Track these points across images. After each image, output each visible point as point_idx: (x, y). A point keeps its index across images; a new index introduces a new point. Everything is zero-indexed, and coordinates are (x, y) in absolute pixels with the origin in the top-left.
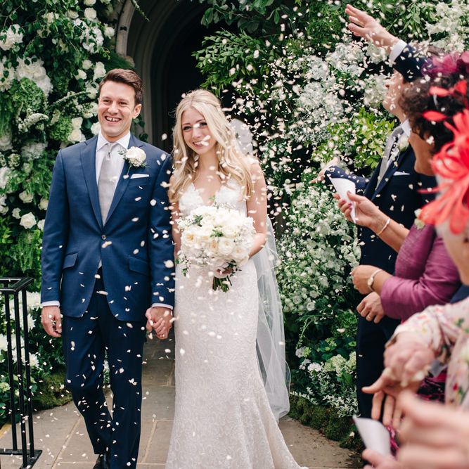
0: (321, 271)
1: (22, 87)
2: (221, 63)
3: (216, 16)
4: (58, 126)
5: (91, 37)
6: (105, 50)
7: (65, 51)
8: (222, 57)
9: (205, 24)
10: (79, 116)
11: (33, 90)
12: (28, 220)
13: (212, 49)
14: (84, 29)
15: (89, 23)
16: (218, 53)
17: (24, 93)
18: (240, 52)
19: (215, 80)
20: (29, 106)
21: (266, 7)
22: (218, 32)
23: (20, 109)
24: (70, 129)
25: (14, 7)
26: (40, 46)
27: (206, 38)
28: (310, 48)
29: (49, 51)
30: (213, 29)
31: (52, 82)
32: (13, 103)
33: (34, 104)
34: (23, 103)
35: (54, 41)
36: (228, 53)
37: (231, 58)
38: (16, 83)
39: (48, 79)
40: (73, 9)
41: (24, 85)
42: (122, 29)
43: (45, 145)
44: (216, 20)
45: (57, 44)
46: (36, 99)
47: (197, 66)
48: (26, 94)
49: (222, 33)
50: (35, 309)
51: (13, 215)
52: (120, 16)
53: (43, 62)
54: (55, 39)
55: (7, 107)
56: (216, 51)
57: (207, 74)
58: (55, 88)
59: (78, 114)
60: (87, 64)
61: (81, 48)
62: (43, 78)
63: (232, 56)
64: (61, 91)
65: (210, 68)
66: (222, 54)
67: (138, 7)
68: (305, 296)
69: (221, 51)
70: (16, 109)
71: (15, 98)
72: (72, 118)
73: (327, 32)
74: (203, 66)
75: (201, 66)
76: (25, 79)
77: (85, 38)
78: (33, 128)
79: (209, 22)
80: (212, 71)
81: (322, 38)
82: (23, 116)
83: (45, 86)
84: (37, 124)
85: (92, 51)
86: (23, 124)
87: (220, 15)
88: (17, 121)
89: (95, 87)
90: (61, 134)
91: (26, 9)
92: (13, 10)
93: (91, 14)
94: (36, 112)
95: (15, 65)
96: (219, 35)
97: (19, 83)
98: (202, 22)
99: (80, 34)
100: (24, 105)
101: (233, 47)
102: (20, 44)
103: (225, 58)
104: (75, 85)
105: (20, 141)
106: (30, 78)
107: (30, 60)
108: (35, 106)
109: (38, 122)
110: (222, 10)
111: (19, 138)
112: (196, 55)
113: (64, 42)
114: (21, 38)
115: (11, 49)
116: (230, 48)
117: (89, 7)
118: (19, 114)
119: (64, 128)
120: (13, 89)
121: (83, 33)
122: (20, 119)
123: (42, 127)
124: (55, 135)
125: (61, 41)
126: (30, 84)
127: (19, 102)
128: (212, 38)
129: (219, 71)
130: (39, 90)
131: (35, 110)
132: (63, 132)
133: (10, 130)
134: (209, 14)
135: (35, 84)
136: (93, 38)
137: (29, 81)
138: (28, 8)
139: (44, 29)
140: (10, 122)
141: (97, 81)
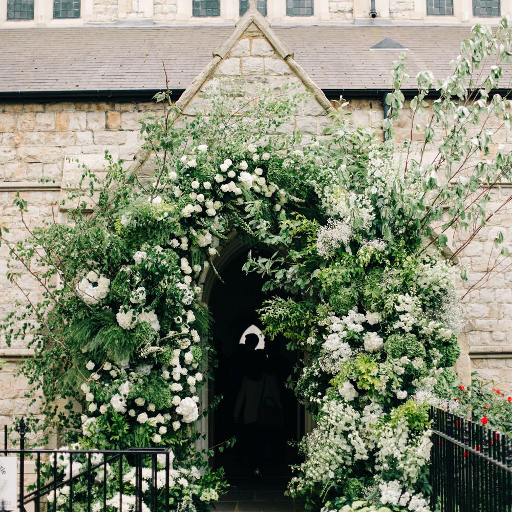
0: (338, 453)
2: (275, 318)
3: (272, 286)
4: (165, 354)
8: (276, 314)
11: (149, 330)
12: (143, 417)
13: (269, 309)
16: (274, 312)
17: (144, 331)
18: (287, 311)
19: (271, 329)
21: (305, 285)
22: (274, 298)
23: (141, 343)
24: (172, 356)
27: (266, 302)
28: (333, 312)
30: (269, 295)
31: (160, 324)
32: (137, 338)
36: (280, 312)
37: (282, 315)
39: (158, 322)
41: (144, 326)
43: (152, 367)
44: (272, 288)
46: (151, 336)
47: (260, 318)
49: (276, 298)
51: (130, 414)
53: (155, 311)
54: (168, 299)
55: (133, 341)
56: (272, 310)
58: (161, 328)
59: (177, 347)
60: (183, 311)
61: (181, 302)
62: (155, 322)
64: (166, 330)
65: (268, 321)
67: (217, 273)
68: (327, 469)
71: (138, 335)
72: (174, 349)
74: (264, 319)
76: (145, 322)
78: (150, 356)
79: (267, 290)
80: (269, 323)
82: (143, 346)
83: (156, 326)
84: (152, 353)
85: (187, 303)
86: (144, 353)
87: (274, 286)
89: (187, 327)
90: (166, 359)
91: (151, 279)
93: (188, 279)
94: (153, 346)
95: (140, 312)
97: (141, 325)
98: (263, 290)
101: (283, 308)
103: (278, 315)
104: (176, 327)
105: (137, 363)
106: (148, 321)
107: (148, 309)
110: (276, 283)
112: (259, 311)
114: (145, 297)
115: (139, 304)
116: (281, 309)
117: (187, 275)
118: (141, 346)
119: (168, 356)
120: (136, 329)
122: (142, 350)
123: (155, 355)
124: (161, 360)
126: (148, 326)
128: (270, 302)
129: (274, 323)
130: (153, 330)
134: (267, 285)
135: (151, 326)
137: (147, 324)
140: (134, 351)
141: (189, 324)
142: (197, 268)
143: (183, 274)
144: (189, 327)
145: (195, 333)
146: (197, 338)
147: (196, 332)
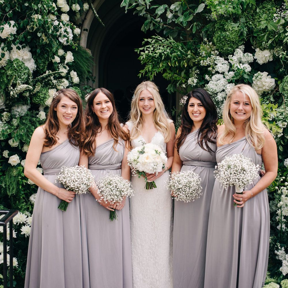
1: (15, 65)
2: (155, 57)
3: (152, 25)
4: (39, 94)
5: (65, 34)
6: (75, 43)
7: (46, 42)
8: (156, 53)
9: (144, 31)
10: (54, 88)
11: (22, 68)
12: (14, 160)
13: (149, 48)
14: (61, 28)
15: (64, 23)
16: (154, 50)
17: (15, 69)
18: (168, 50)
19: (150, 68)
20: (19, 79)
21: (187, 22)
22: (153, 37)
23: (12, 81)
24: (48, 97)
25: (11, 8)
26: (29, 37)
27: (146, 40)
28: (216, 51)
29: (35, 41)
30: (150, 34)
31: (36, 63)
32: (7, 76)
33: (22, 78)
34: (14, 77)
35: (39, 35)
36: (160, 51)
37: (163, 54)
38: (10, 62)
39: (33, 61)
40: (53, 14)
41: (16, 64)
42: (84, 30)
43: (29, 107)
44: (152, 28)
45: (41, 37)
46: (24, 74)
47: (139, 58)
48: (17, 70)
49: (156, 37)
50: (17, 223)
51: (4, 155)
52: (83, 21)
53: (30, 49)
54: (40, 33)
55: (3, 79)
56: (152, 49)
57: (145, 64)
58: (37, 67)
59: (54, 87)
60: (61, 52)
61: (57, 41)
62: (29, 60)
63: (163, 53)
64: (42, 70)
65: (147, 60)
66: (156, 51)
67: (98, 16)
69: (155, 49)
70: (9, 81)
71: (9, 72)
72: (49, 89)
73: (228, 41)
74: (143, 58)
75: (142, 58)
76: (17, 59)
77: (61, 34)
78: (21, 95)
79: (147, 29)
80: (148, 62)
81: (225, 44)
82: (14, 86)
83: (31, 65)
84: (24, 92)
85: (65, 43)
86: (14, 92)
87: (154, 25)
88: (9, 89)
89: (65, 68)
90: (41, 100)
91: (20, 11)
92: (10, 10)
93: (65, 18)
94: (24, 84)
95: (10, 49)
96: (154, 38)
97: (12, 62)
98: (142, 29)
99: (57, 31)
100: (15, 78)
101: (163, 47)
102: (14, 35)
103: (158, 54)
104: (52, 66)
105: (11, 103)
106: (20, 59)
107: (21, 46)
108: (23, 79)
109: (25, 91)
110: (156, 22)
111: (10, 101)
112: (137, 51)
113: (46, 35)
114: (15, 31)
115: (7, 38)
116: (161, 48)
117: (64, 13)
118: (11, 84)
119: (43, 96)
120: (8, 67)
121: (60, 30)
122: (12, 88)
123: (27, 94)
124: (36, 100)
125: (43, 34)
126: (20, 64)
127: (11, 76)
128: (150, 40)
129: (153, 63)
130: (26, 68)
131: (23, 82)
132: (42, 99)
133: (4, 95)
134: (147, 24)
135: (24, 64)
136: (66, 35)
137: (19, 61)
138: (21, 9)
139: (32, 25)
140: (5, 90)
141: (67, 64)
142: (76, 7)
143: (60, 12)
144: (68, 68)
145: (74, 75)
146: (76, 79)
147: (75, 73)
